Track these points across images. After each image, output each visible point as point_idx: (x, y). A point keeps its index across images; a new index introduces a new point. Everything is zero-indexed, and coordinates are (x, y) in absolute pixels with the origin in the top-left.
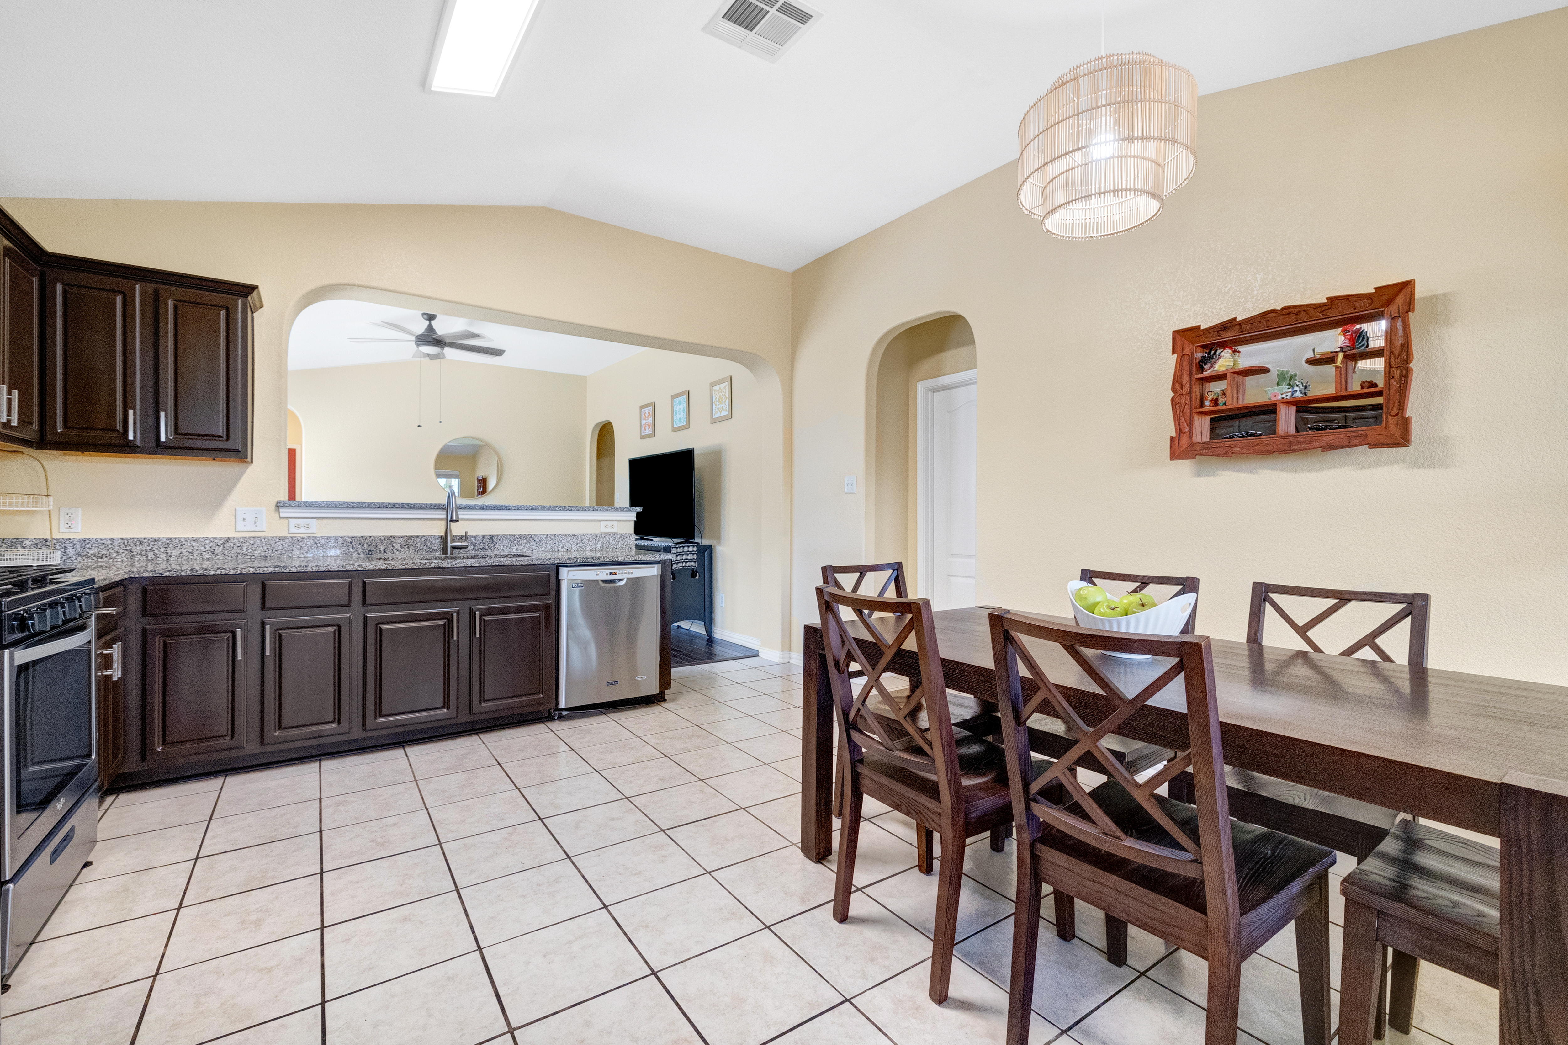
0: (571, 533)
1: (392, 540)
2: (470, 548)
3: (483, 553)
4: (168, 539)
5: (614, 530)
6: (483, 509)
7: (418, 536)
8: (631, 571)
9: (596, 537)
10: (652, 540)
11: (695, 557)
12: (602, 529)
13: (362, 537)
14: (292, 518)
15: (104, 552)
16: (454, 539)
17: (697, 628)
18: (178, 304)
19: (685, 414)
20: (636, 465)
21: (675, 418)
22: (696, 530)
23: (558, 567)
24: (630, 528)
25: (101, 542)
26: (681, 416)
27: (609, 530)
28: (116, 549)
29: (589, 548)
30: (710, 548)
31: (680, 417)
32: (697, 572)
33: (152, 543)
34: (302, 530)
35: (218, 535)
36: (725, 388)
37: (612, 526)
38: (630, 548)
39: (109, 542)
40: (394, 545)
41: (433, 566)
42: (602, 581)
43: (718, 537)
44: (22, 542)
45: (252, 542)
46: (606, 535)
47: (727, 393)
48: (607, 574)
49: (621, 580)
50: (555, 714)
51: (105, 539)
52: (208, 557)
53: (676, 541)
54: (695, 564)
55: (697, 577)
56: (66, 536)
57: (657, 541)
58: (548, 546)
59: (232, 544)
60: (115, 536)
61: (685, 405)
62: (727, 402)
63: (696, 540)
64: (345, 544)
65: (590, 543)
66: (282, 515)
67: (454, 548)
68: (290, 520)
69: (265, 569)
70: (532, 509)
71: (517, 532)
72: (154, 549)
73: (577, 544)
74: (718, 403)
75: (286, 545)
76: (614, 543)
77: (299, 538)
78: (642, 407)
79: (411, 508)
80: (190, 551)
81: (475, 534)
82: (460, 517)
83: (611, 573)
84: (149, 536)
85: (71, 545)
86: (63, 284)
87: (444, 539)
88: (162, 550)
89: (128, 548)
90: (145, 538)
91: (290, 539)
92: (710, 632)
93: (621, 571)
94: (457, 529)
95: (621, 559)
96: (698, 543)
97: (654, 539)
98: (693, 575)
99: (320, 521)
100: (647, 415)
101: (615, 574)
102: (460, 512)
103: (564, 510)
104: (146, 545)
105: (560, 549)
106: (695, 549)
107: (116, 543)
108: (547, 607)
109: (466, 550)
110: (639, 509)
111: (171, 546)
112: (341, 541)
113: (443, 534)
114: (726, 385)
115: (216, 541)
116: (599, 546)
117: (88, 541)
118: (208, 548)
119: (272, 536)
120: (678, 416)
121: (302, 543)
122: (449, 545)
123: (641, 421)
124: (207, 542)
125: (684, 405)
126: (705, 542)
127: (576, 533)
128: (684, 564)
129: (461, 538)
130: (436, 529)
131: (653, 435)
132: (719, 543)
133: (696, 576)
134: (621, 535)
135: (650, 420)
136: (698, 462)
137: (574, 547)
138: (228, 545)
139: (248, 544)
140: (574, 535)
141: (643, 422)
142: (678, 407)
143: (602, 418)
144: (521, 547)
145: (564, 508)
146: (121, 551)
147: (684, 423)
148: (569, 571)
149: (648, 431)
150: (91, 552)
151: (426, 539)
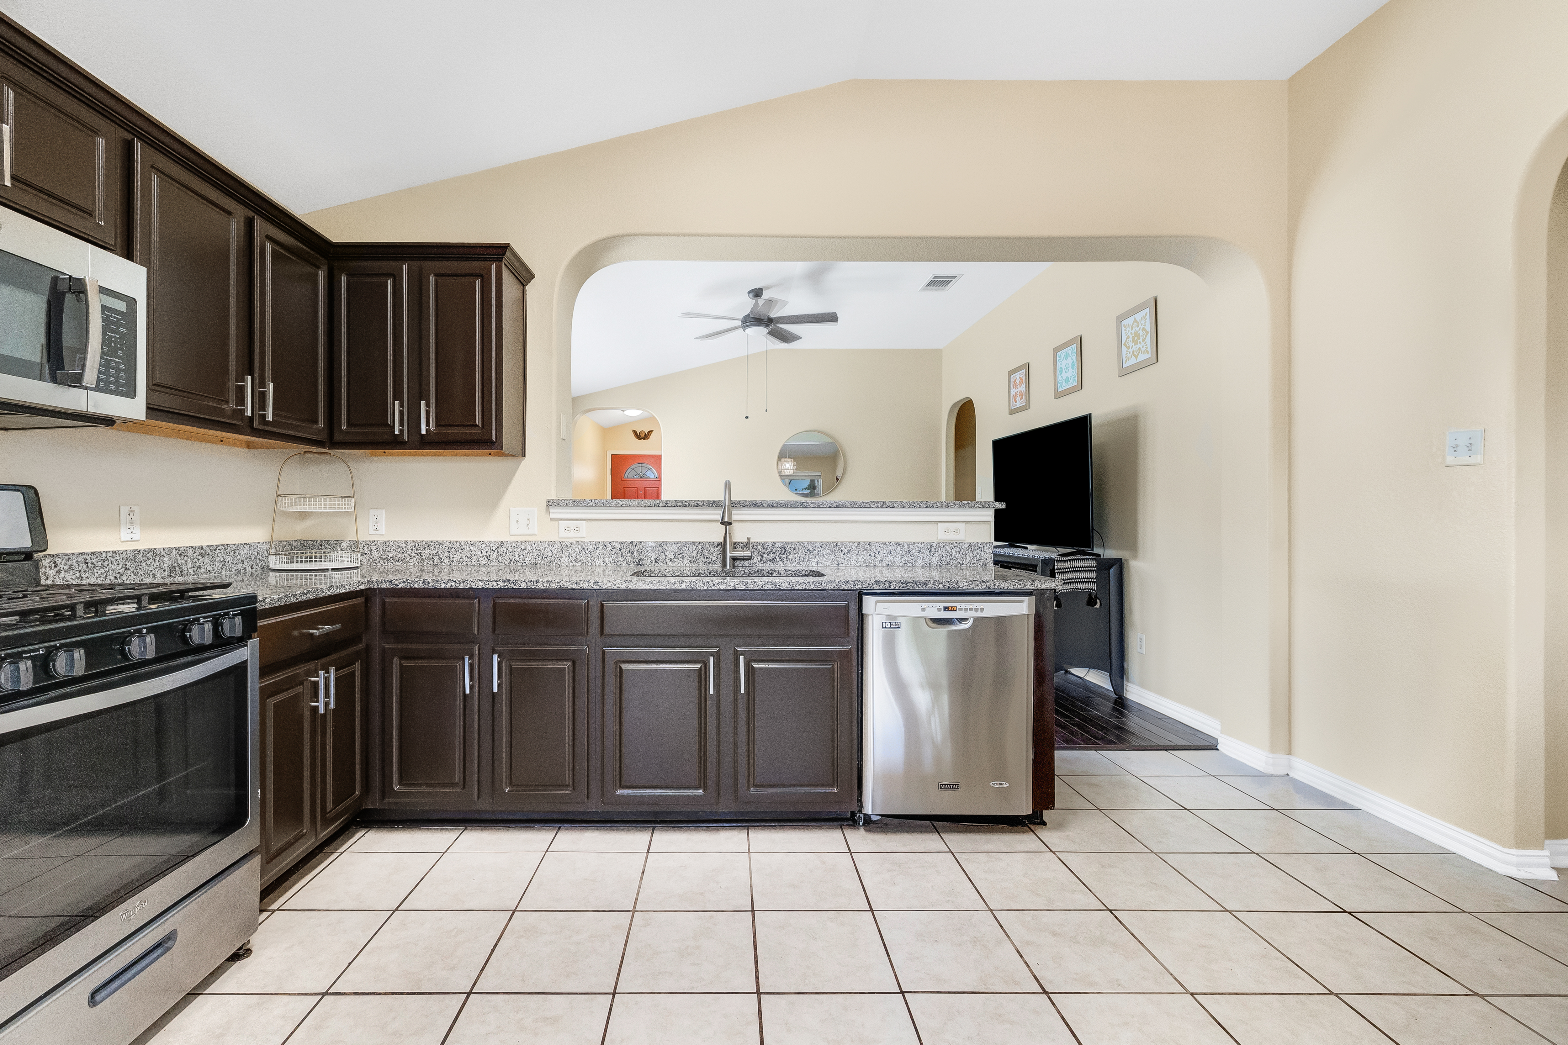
0: (893, 540)
1: (665, 547)
2: (756, 559)
3: (772, 567)
4: (451, 542)
5: (960, 537)
6: (773, 506)
7: (693, 543)
8: (979, 605)
9: (931, 548)
10: (1026, 548)
11: (1094, 575)
12: (940, 534)
13: (632, 543)
14: (562, 519)
15: (400, 555)
16: (735, 546)
17: (1098, 679)
18: (438, 278)
19: (1075, 371)
20: (1001, 447)
21: (1059, 379)
22: (1096, 536)
23: (861, 594)
24: (987, 533)
25: (397, 546)
26: (1069, 374)
27: (952, 537)
28: (409, 553)
29: (920, 563)
30: (1119, 563)
31: (1068, 376)
32: (1096, 597)
33: (438, 546)
34: (572, 534)
35: (492, 539)
36: (1144, 318)
37: (956, 531)
38: (984, 565)
39: (404, 545)
40: (667, 553)
41: (683, 587)
42: (931, 619)
43: (1133, 546)
44: (341, 544)
45: (523, 547)
46: (946, 543)
47: (1148, 325)
48: (939, 609)
49: (961, 620)
50: (860, 817)
51: (401, 542)
52: (484, 563)
53: (1063, 550)
54: (1092, 586)
55: (1098, 606)
56: (372, 539)
57: (1033, 552)
58: (860, 558)
59: (505, 549)
60: (409, 539)
61: (1075, 358)
62: (1149, 340)
63: (1096, 550)
64: (614, 551)
65: (921, 555)
66: (553, 516)
67: (734, 559)
68: (560, 522)
69: (495, 583)
70: (837, 507)
71: (818, 539)
72: (440, 553)
73: (902, 557)
74: (1131, 344)
75: (555, 552)
76: (958, 555)
77: (568, 544)
78: (1011, 373)
79: (686, 506)
80: (469, 556)
81: (762, 540)
82: (735, 517)
83: (946, 609)
84: (434, 539)
85: (375, 547)
86: (347, 275)
87: (723, 545)
88: (446, 554)
89: (418, 552)
90: (431, 541)
91: (559, 544)
92: (1118, 688)
93: (963, 606)
94: (740, 534)
95: (963, 585)
96: (1099, 555)
97: (1029, 547)
98: (1091, 601)
99: (590, 523)
100: (1018, 381)
101: (953, 609)
102: (734, 511)
103: (882, 507)
104: (432, 548)
105: (877, 563)
106: (1094, 563)
107: (409, 546)
108: (846, 655)
109: (752, 562)
110: (1002, 506)
111: (453, 549)
112: (609, 547)
113: (722, 540)
114: (1146, 314)
115: (491, 545)
116: (935, 560)
117: (387, 544)
118: (484, 553)
119: (542, 540)
120: (1064, 375)
121: (570, 549)
122: (728, 555)
123: (1009, 392)
124: (483, 546)
125: (1073, 358)
126: (1110, 553)
127: (900, 540)
128: (1075, 586)
129: (747, 545)
130: (716, 534)
131: (1027, 407)
132: (1135, 556)
133: (1096, 604)
134: (970, 545)
135: (1023, 388)
136: (1097, 435)
137: (898, 561)
138: (501, 550)
139: (520, 549)
140: (898, 544)
141: (1013, 392)
142: (1064, 362)
143: (960, 396)
144: (822, 560)
145: (883, 505)
146: (414, 555)
147: (1074, 383)
148: (877, 602)
149: (1020, 403)
150: (390, 555)
151: (701, 547)
